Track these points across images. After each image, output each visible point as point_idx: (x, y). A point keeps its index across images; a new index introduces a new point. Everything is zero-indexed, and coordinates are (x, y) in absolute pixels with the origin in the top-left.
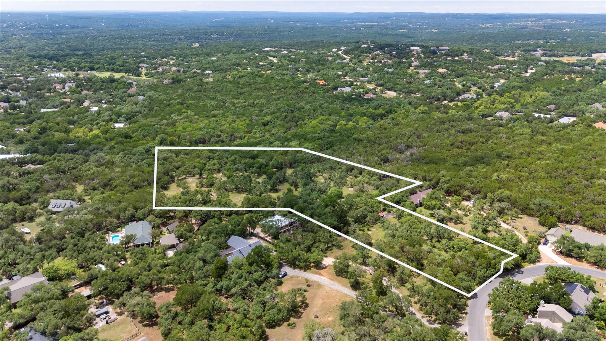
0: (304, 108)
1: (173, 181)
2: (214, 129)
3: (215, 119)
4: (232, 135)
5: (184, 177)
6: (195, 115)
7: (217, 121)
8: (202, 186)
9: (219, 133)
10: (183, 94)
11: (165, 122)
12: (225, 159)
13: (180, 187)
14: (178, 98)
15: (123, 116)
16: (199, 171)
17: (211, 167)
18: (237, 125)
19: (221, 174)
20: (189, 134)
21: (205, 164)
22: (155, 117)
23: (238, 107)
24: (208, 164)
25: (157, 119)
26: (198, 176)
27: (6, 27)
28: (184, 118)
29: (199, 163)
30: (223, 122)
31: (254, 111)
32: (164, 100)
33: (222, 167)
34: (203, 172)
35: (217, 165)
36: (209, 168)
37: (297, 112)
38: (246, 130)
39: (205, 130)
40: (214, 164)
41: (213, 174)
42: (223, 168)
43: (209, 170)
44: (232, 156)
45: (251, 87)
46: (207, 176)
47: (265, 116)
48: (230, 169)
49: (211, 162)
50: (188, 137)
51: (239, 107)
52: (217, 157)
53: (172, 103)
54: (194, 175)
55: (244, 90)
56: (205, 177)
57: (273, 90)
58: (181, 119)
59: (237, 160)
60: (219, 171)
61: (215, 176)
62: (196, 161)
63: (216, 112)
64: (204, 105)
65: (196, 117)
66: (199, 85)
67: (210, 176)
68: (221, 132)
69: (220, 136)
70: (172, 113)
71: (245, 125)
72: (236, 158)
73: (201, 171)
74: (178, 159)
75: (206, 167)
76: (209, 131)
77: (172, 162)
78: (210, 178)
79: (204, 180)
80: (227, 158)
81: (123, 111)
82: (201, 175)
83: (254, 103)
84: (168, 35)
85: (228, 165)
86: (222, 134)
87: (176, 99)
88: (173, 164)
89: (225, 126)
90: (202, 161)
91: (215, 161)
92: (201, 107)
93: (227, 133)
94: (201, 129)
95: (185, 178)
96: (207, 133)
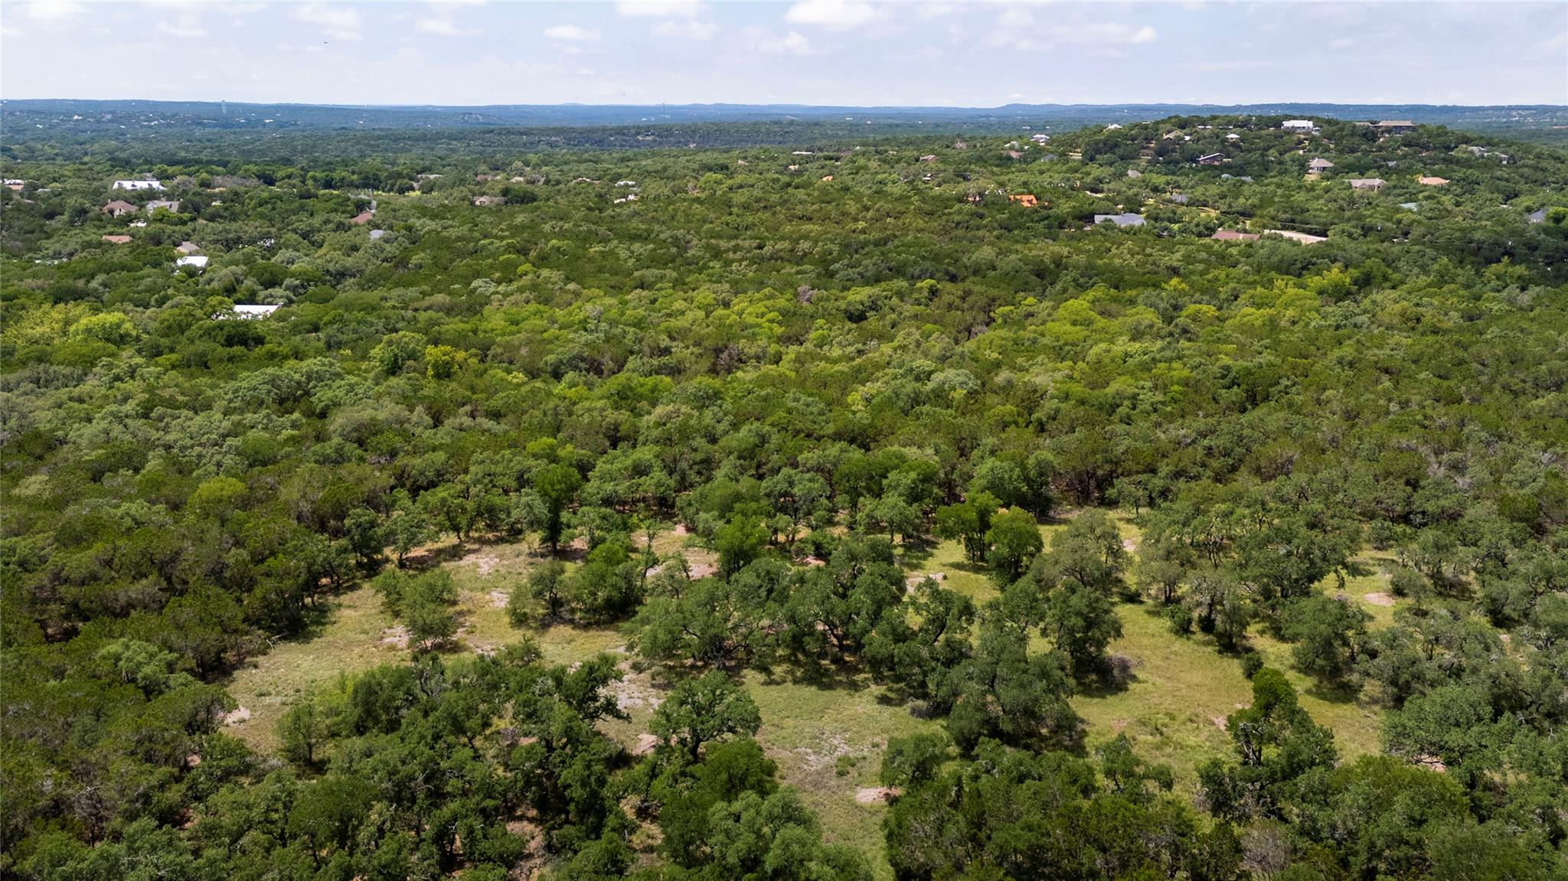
0: (994, 268)
1: (372, 569)
2: (639, 324)
3: (645, 293)
4: (718, 351)
5: (449, 540)
6: (568, 279)
7: (654, 301)
8: (556, 612)
9: (664, 341)
10: (532, 227)
11: (440, 298)
12: (699, 442)
13: (397, 614)
14: (512, 236)
15: (287, 281)
16: (542, 509)
17: (622, 488)
18: (740, 314)
19: (680, 531)
20: (529, 342)
21: (584, 468)
22: (407, 285)
23: (732, 261)
24: (601, 465)
25: (412, 292)
26: (534, 539)
27: (110, 121)
28: (521, 290)
29: (554, 459)
30: (679, 305)
31: (798, 273)
32: (459, 239)
33: (684, 485)
34: (565, 516)
35: (658, 474)
36: (609, 487)
37: (972, 278)
38: (779, 330)
39: (604, 326)
40: (640, 470)
41: (627, 528)
42: (691, 494)
43: (607, 502)
44: (735, 426)
45: (774, 214)
46: (595, 543)
47: (846, 289)
48: (738, 497)
49: (622, 459)
50: (524, 351)
51: (740, 261)
52: (656, 433)
53: (484, 247)
54: (514, 534)
55: (750, 219)
56: (579, 544)
57: (856, 220)
58: (506, 295)
59: (771, 446)
60: (664, 509)
61: (640, 539)
62: (533, 446)
63: (650, 274)
64: (603, 255)
65: (572, 286)
66: (590, 209)
67: (614, 540)
68: (672, 338)
69: (667, 351)
70: (477, 275)
71: (771, 315)
72: (763, 440)
73: (556, 507)
74: (442, 435)
75: (591, 487)
76: (618, 331)
77: (393, 454)
78: (611, 560)
79: (571, 568)
80: (713, 440)
81: (293, 268)
82: (554, 530)
83: (792, 250)
84: (522, 134)
85: (719, 474)
86: (677, 348)
87: (502, 238)
88: (400, 461)
89: (690, 316)
90: (567, 451)
91: (645, 453)
92: (591, 260)
93: (697, 344)
94: (583, 325)
95: (455, 553)
96: (607, 340)
